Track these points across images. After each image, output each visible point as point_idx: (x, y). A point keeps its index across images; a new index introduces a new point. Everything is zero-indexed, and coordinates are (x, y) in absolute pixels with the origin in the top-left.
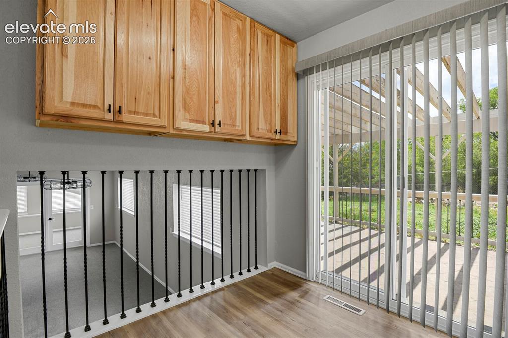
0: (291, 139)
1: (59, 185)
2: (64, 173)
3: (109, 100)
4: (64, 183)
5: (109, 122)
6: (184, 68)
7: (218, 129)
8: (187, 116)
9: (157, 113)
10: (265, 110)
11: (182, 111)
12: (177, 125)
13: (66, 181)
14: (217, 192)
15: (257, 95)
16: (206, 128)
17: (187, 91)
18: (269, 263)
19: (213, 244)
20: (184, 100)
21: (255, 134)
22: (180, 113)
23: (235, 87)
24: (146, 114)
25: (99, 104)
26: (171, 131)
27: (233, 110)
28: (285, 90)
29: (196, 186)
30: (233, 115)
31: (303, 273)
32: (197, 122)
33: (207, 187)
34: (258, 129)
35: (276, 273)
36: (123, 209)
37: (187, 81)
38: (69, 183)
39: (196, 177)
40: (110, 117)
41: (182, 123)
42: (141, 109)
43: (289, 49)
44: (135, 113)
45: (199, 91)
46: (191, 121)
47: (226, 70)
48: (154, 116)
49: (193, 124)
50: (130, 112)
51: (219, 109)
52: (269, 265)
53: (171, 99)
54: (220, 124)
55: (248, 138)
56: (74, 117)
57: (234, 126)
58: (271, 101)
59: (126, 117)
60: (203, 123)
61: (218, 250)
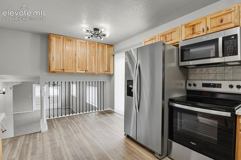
0: (112, 73)
1: (52, 85)
2: (53, 82)
3: (62, 68)
4: (53, 85)
5: (62, 72)
6: (79, 59)
7: (87, 72)
8: (79, 69)
9: (72, 69)
10: (102, 66)
11: (78, 68)
12: (77, 72)
13: (54, 84)
14: (96, 88)
15: (99, 62)
16: (84, 72)
17: (79, 64)
18: (107, 108)
19: (95, 104)
20: (78, 66)
21: (99, 72)
22: (77, 69)
23: (92, 61)
24: (70, 70)
25: (60, 69)
26: (75, 73)
27: (92, 67)
28: (109, 60)
29: (91, 86)
30: (92, 68)
31: (113, 110)
32: (82, 71)
33: (94, 86)
34: (100, 71)
35: (109, 111)
36: (73, 95)
37: (79, 61)
38: (55, 85)
39: (91, 83)
40: (62, 71)
41: (78, 71)
42: (68, 69)
43: (111, 48)
44: (67, 70)
45: (82, 63)
46: (80, 70)
47: (89, 57)
48: (71, 70)
49: (80, 71)
50: (66, 70)
51: (88, 67)
52: (107, 109)
53: (75, 66)
54: (88, 71)
55: (97, 73)
56: (55, 72)
57: (92, 71)
58: (104, 64)
59: (65, 71)
60: (83, 71)
61: (97, 106)
